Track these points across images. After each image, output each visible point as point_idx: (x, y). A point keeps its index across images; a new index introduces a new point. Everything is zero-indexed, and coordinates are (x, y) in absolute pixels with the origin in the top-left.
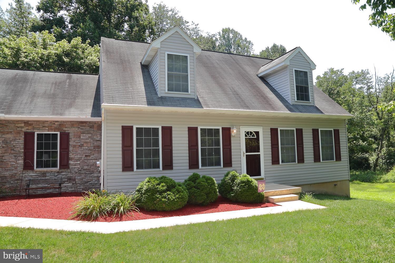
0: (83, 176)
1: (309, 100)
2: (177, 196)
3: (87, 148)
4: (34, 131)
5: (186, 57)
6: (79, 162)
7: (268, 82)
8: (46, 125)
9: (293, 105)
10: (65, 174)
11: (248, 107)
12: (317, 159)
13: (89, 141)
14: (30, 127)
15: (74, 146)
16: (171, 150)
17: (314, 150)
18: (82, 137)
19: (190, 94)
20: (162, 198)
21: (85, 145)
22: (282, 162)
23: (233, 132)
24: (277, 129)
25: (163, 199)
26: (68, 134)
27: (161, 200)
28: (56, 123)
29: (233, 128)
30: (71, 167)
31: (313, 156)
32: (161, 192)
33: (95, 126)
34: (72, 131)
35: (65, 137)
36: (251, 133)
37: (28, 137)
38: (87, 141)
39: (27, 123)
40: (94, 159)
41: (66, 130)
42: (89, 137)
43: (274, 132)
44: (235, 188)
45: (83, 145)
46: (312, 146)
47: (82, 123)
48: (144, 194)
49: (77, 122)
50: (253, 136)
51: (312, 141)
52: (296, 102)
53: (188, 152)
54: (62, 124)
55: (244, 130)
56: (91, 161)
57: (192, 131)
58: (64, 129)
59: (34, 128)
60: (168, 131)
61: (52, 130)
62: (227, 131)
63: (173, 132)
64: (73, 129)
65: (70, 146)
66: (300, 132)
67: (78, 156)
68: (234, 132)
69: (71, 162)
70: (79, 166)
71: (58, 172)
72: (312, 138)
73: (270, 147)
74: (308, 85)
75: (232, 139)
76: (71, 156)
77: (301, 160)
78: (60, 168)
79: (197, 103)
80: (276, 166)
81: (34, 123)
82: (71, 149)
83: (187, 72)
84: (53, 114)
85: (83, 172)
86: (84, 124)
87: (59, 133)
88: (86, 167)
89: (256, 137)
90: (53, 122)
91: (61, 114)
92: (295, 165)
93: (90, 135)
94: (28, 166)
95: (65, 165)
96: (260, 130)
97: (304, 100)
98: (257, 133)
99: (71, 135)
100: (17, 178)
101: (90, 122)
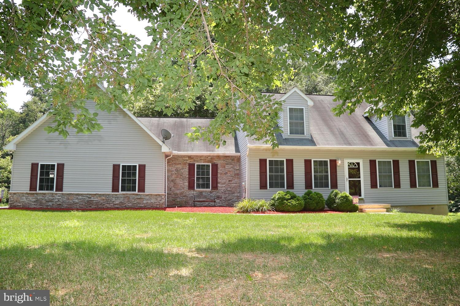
0: (227, 195)
1: (406, 137)
2: (297, 202)
3: (230, 175)
4: (195, 162)
5: (303, 109)
6: (224, 185)
7: (372, 121)
8: (202, 159)
9: (391, 141)
10: (214, 193)
11: (350, 144)
12: (413, 185)
13: (231, 170)
14: (192, 160)
15: (221, 174)
16: (293, 176)
17: (410, 178)
18: (226, 167)
19: (306, 135)
20: (288, 203)
21: (228, 173)
22: (380, 186)
24: (376, 160)
25: (289, 204)
26: (217, 165)
27: (287, 204)
28: (209, 157)
29: (338, 160)
30: (219, 188)
31: (409, 183)
32: (287, 200)
33: (236, 159)
34: (219, 162)
35: (215, 167)
36: (353, 164)
37: (191, 166)
38: (230, 170)
39: (190, 157)
40: (235, 183)
41: (216, 162)
42: (232, 167)
43: (373, 163)
44: (337, 201)
45: (227, 173)
46: (409, 174)
47: (226, 157)
48: (277, 201)
49: (223, 156)
50: (355, 166)
51: (408, 170)
52: (394, 138)
53: (304, 177)
54: (212, 158)
55: (347, 162)
56: (233, 184)
57: (308, 163)
58: (214, 161)
59: (194, 161)
60: (290, 162)
61: (206, 162)
62: (334, 163)
63: (294, 163)
64: (221, 161)
65: (218, 174)
66: (396, 163)
67: (224, 181)
68: (339, 162)
69: (219, 185)
70: (224, 188)
71: (210, 192)
72: (408, 168)
73: (370, 175)
74: (405, 123)
75: (338, 168)
76: (219, 180)
77: (398, 185)
78: (212, 189)
79: (311, 142)
80: (374, 190)
81: (194, 157)
82: (219, 175)
83: (303, 120)
84: (207, 151)
85: (227, 192)
86: (228, 158)
87: (210, 164)
88: (229, 189)
89: (357, 167)
90: (207, 157)
91: (213, 151)
92: (392, 189)
93: (232, 166)
94: (191, 187)
95: (215, 187)
96: (361, 161)
97: (401, 136)
98: (358, 164)
99: (219, 166)
100: (184, 195)
101: (232, 156)
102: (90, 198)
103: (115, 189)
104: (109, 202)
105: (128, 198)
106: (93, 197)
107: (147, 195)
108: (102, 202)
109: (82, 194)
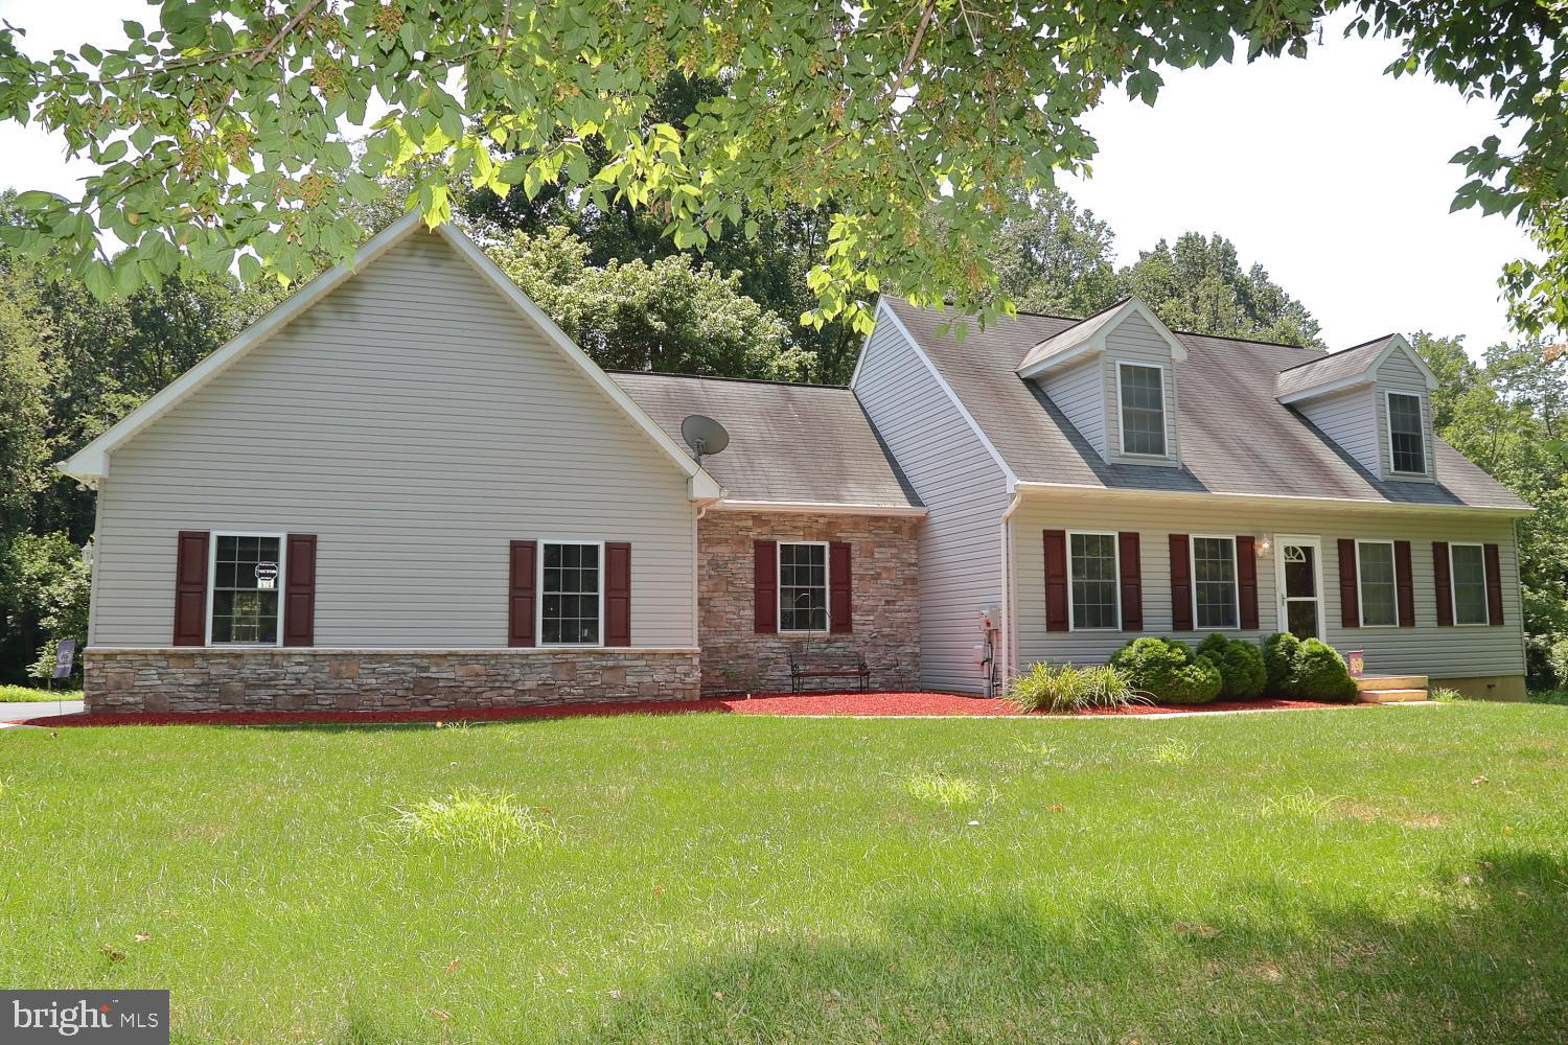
0: (881, 652)
1: (1422, 470)
2: (1209, 673)
3: (888, 582)
4: (775, 537)
5: (1158, 370)
6: (872, 618)
7: (1309, 417)
8: (799, 524)
9: (1386, 482)
10: (843, 645)
11: (1292, 490)
12: (1444, 618)
13: (893, 565)
14: (765, 529)
15: (862, 578)
16: (1139, 586)
17: (1438, 595)
18: (877, 555)
19: (1169, 458)
20: (1185, 675)
21: (884, 575)
22: (1366, 621)
23: (1260, 546)
24: (1353, 541)
25: (1187, 679)
26: (847, 548)
27: (1182, 681)
28: (821, 520)
29: (1261, 539)
30: (854, 627)
31: (1435, 611)
33: (905, 528)
34: (856, 539)
35: (842, 552)
36: (1295, 550)
37: (764, 550)
38: (888, 565)
39: (758, 518)
40: (904, 611)
41: (843, 537)
42: (893, 556)
43: (1345, 548)
44: (1299, 667)
45: (879, 574)
46: (1433, 586)
47: (876, 520)
48: (1143, 669)
49: (867, 516)
50: (1300, 557)
51: (1432, 573)
52: (1394, 474)
53: (1169, 591)
54: (833, 522)
55: (1283, 541)
56: (899, 615)
57: (1178, 544)
58: (838, 535)
59: (773, 532)
60: (1130, 542)
61: (811, 536)
62: (1247, 544)
63: (1142, 546)
64: (859, 535)
65: (853, 577)
66: (1403, 549)
67: (871, 603)
68: (1263, 547)
69: (855, 617)
70: (871, 627)
71: (828, 641)
72: (1432, 566)
73: (1339, 586)
74: (1419, 430)
75: (1258, 563)
76: (856, 601)
77: (1408, 619)
78: (833, 631)
79: (1185, 478)
80: (1350, 631)
81: (773, 518)
82: (855, 583)
83: (1160, 406)
84: (819, 498)
85: (881, 641)
86: (881, 524)
87: (826, 544)
88: (887, 630)
89: (1304, 560)
90: (816, 517)
91: (837, 498)
92: (1394, 631)
93: (894, 551)
94: (764, 624)
95: (843, 624)
96: (1315, 543)
97: (1410, 471)
98: (1308, 551)
99: (855, 553)
100: (741, 653)
101: (893, 518)
102: (426, 669)
103: (520, 633)
104: (497, 684)
105: (568, 666)
106: (437, 665)
107: (641, 656)
108: (471, 684)
109: (390, 656)
